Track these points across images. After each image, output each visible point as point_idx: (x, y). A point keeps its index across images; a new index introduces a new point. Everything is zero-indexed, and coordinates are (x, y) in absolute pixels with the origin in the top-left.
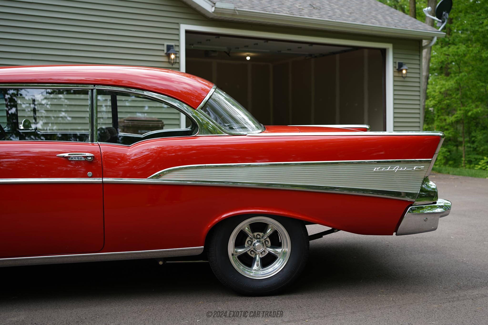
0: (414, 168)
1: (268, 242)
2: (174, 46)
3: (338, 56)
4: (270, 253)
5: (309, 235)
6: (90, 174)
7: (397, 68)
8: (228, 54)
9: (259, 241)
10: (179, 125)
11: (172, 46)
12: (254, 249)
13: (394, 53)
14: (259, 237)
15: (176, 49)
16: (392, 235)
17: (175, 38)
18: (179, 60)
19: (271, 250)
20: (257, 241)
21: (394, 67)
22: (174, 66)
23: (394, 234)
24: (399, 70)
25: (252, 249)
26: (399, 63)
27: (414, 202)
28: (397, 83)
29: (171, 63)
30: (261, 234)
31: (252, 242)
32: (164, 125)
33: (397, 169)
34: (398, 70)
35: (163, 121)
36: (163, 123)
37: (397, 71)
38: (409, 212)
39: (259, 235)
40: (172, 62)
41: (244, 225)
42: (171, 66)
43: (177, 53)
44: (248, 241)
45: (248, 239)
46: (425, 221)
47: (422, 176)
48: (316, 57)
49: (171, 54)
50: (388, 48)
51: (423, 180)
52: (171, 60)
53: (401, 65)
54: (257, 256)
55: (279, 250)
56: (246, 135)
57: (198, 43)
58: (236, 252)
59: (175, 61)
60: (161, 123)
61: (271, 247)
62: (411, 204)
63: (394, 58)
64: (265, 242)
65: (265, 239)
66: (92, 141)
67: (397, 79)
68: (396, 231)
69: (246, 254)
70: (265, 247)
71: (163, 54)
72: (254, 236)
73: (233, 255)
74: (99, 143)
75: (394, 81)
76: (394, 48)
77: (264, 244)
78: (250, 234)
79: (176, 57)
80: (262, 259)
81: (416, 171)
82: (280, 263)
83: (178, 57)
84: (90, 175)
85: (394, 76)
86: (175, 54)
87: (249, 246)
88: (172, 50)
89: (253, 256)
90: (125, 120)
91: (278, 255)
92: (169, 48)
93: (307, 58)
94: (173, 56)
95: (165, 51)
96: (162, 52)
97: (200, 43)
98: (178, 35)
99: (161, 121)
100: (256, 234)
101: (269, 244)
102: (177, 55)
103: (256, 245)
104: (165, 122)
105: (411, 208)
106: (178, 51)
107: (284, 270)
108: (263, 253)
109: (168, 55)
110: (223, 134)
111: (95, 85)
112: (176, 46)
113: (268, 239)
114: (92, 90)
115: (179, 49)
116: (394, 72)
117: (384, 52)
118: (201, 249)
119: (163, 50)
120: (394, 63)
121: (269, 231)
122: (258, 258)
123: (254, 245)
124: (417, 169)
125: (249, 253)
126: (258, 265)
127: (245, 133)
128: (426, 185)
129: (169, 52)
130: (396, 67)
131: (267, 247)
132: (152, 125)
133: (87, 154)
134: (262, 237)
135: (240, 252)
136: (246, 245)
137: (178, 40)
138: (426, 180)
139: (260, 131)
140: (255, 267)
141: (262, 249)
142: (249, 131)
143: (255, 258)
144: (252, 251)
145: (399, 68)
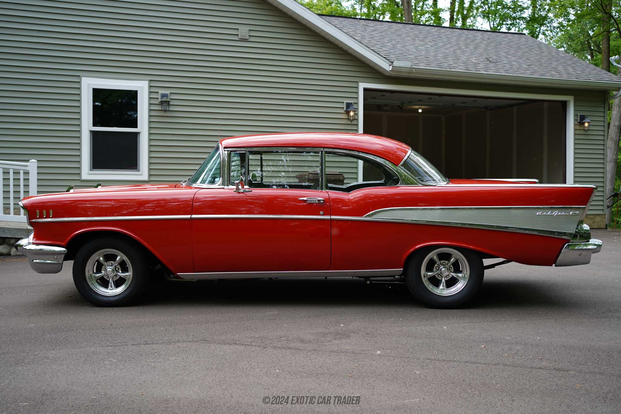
0: (571, 213)
1: (452, 268)
2: (353, 104)
3: (515, 109)
4: (453, 277)
5: (484, 265)
6: (321, 212)
7: (579, 121)
8: (401, 108)
9: (445, 267)
10: (356, 179)
11: (351, 104)
12: (441, 273)
13: (575, 106)
14: (444, 264)
15: (355, 106)
16: (552, 266)
17: (354, 95)
18: (358, 117)
19: (454, 274)
20: (443, 267)
21: (575, 120)
22: (353, 123)
23: (554, 265)
24: (581, 123)
25: (439, 273)
26: (581, 116)
27: (570, 240)
28: (577, 137)
29: (350, 119)
30: (446, 262)
31: (439, 267)
32: (345, 179)
33: (556, 214)
34: (579, 122)
35: (344, 175)
36: (344, 177)
37: (578, 124)
38: (565, 248)
39: (445, 262)
40: (352, 118)
41: (433, 255)
42: (350, 123)
43: (356, 110)
44: (436, 267)
45: (436, 265)
46: (579, 255)
47: (578, 219)
48: (491, 109)
49: (351, 111)
50: (569, 101)
51: (578, 222)
52: (351, 117)
53: (583, 118)
54: (443, 278)
55: (460, 275)
56: (435, 186)
57: (373, 98)
58: (427, 275)
59: (354, 118)
60: (342, 177)
61: (453, 272)
62: (568, 241)
63: (575, 110)
64: (449, 268)
65: (449, 266)
66: (322, 189)
67: (578, 132)
68: (555, 263)
69: (434, 277)
70: (449, 272)
71: (342, 111)
72: (441, 263)
73: (424, 277)
74: (327, 190)
75: (575, 134)
76: (575, 101)
77: (449, 269)
78: (438, 262)
79: (355, 114)
80: (446, 281)
81: (572, 215)
82: (462, 284)
83: (356, 114)
84: (322, 214)
85: (575, 130)
86: (354, 111)
87: (436, 271)
88: (351, 107)
89: (440, 279)
90: (309, 174)
91: (459, 278)
92: (349, 105)
93: (482, 110)
94: (352, 114)
95: (345, 109)
96: (342, 109)
97: (374, 98)
98: (357, 93)
99: (342, 175)
100: (442, 262)
101: (453, 270)
102: (356, 112)
103: (443, 270)
104: (346, 176)
105: (567, 245)
106: (357, 109)
107: (465, 290)
108: (448, 277)
109: (348, 112)
110: (418, 185)
111: (324, 148)
112: (354, 103)
113: (452, 266)
114: (322, 152)
115: (358, 106)
116: (575, 125)
117: (564, 104)
118: (401, 270)
119: (343, 108)
120: (576, 115)
121: (452, 260)
122: (443, 280)
123: (440, 270)
124: (573, 214)
125: (437, 276)
126: (443, 286)
127: (434, 184)
128: (581, 226)
129: (348, 110)
130: (577, 120)
131: (451, 272)
132: (334, 179)
133: (320, 199)
134: (447, 264)
135: (430, 275)
136: (435, 270)
137: (357, 98)
138: (581, 222)
139: (446, 183)
140: (441, 287)
141: (447, 273)
142: (437, 183)
143: (442, 280)
144: (439, 274)
145: (580, 121)
